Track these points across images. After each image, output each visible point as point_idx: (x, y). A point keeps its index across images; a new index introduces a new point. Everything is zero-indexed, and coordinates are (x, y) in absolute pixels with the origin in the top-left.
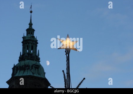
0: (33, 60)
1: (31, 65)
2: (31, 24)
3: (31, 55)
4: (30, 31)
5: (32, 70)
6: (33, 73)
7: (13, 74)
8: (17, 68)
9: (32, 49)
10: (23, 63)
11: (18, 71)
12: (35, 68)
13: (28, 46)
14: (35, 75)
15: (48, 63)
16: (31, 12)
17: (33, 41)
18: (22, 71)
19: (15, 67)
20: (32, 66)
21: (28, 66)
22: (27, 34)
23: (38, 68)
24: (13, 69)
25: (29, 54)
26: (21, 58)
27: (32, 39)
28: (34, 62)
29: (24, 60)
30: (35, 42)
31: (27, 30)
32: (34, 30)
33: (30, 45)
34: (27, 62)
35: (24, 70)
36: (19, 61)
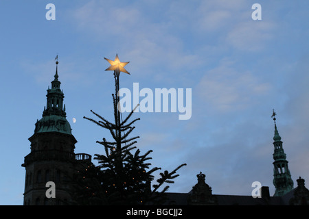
0: (58, 115)
1: (56, 120)
2: (56, 76)
3: (57, 109)
4: (56, 83)
5: (57, 126)
6: (58, 130)
7: (36, 131)
8: (41, 123)
9: (58, 103)
10: (47, 118)
11: (42, 127)
12: (61, 123)
13: (53, 100)
14: (60, 131)
15: (75, 121)
16: (57, 63)
17: (59, 94)
18: (47, 127)
19: (38, 122)
20: (58, 122)
21: (53, 121)
22: (52, 87)
23: (64, 124)
24: (36, 125)
25: (54, 108)
26: (46, 113)
27: (58, 92)
28: (59, 118)
29: (49, 115)
30: (61, 96)
31: (52, 82)
32: (60, 83)
33: (56, 98)
34: (52, 117)
35: (49, 126)
36: (43, 116)
